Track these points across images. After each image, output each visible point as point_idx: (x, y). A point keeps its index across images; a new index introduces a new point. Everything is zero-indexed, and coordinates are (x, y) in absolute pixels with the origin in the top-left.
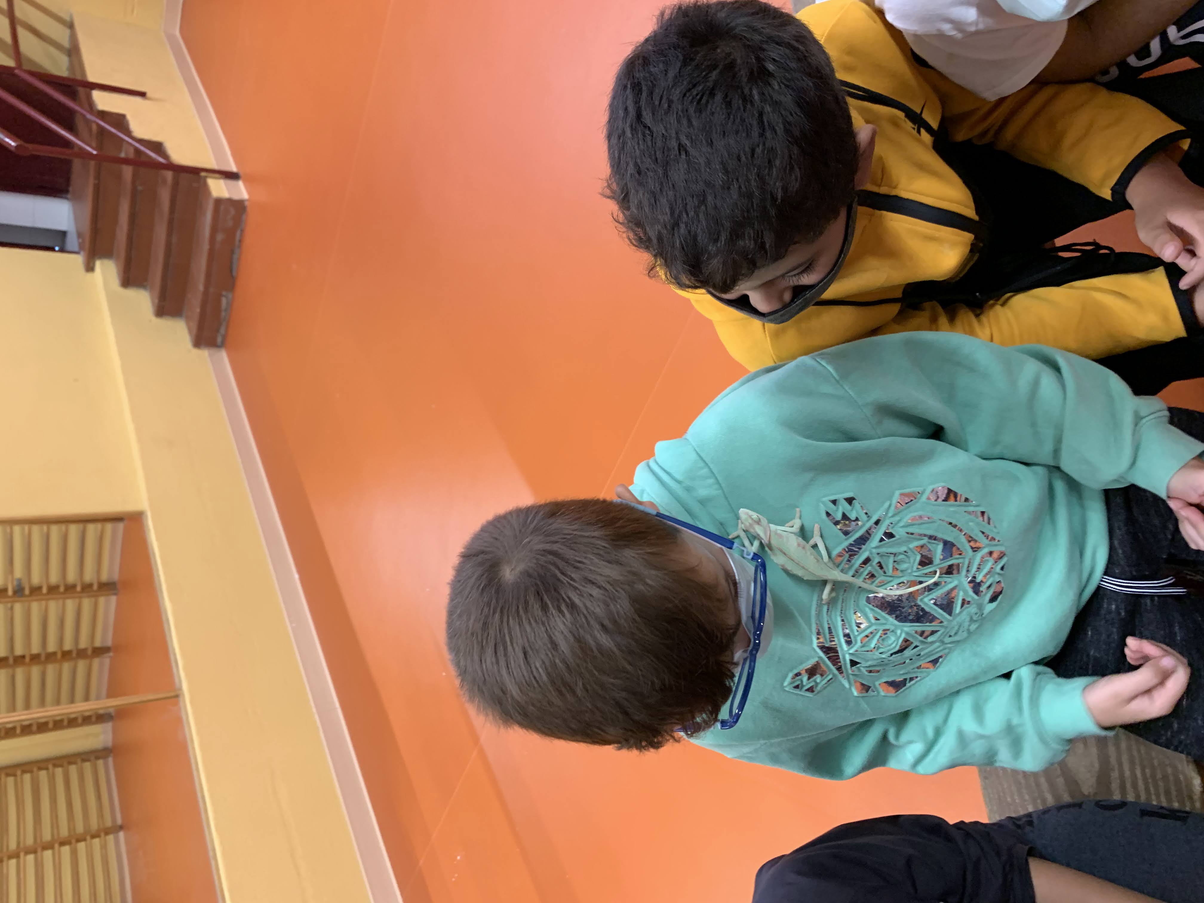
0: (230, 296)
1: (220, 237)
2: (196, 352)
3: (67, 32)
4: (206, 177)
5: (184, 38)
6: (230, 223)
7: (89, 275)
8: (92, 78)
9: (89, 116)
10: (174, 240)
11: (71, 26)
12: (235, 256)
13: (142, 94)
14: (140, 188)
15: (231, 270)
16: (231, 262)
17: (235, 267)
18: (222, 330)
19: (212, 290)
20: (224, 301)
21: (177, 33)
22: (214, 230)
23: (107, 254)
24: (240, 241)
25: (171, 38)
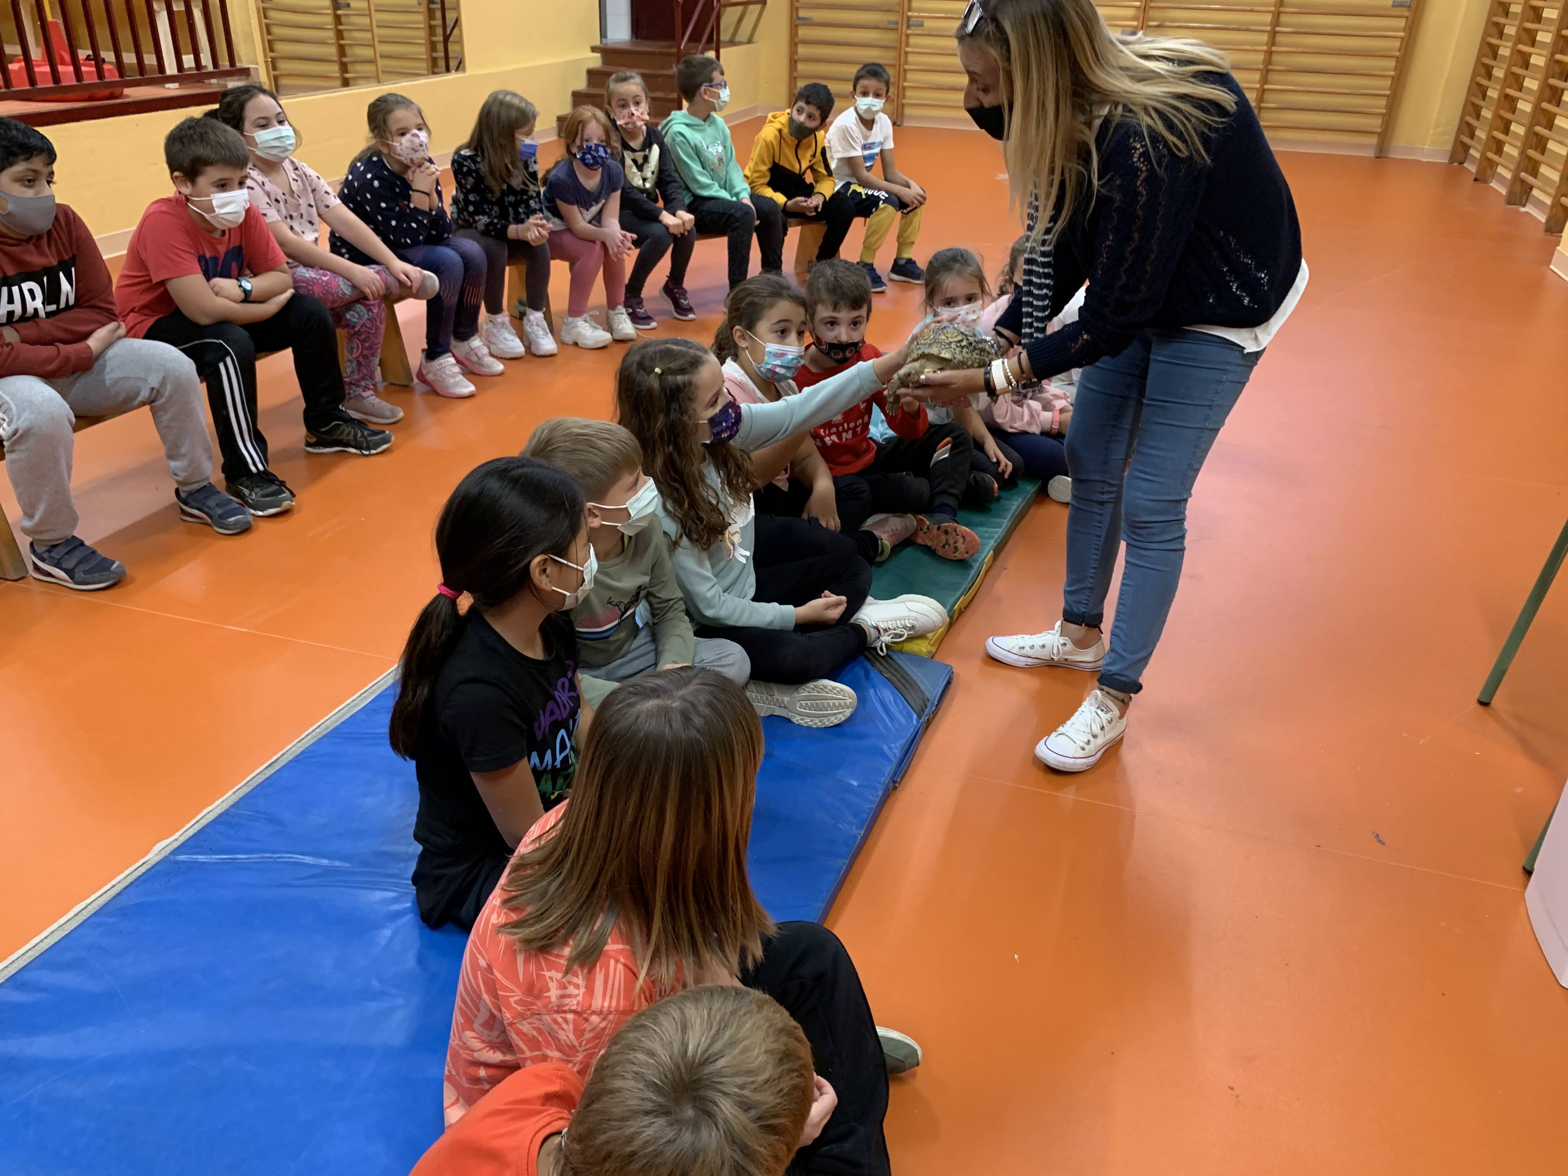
7: (589, 49)
8: (722, 51)
9: (700, 47)
23: (605, 61)
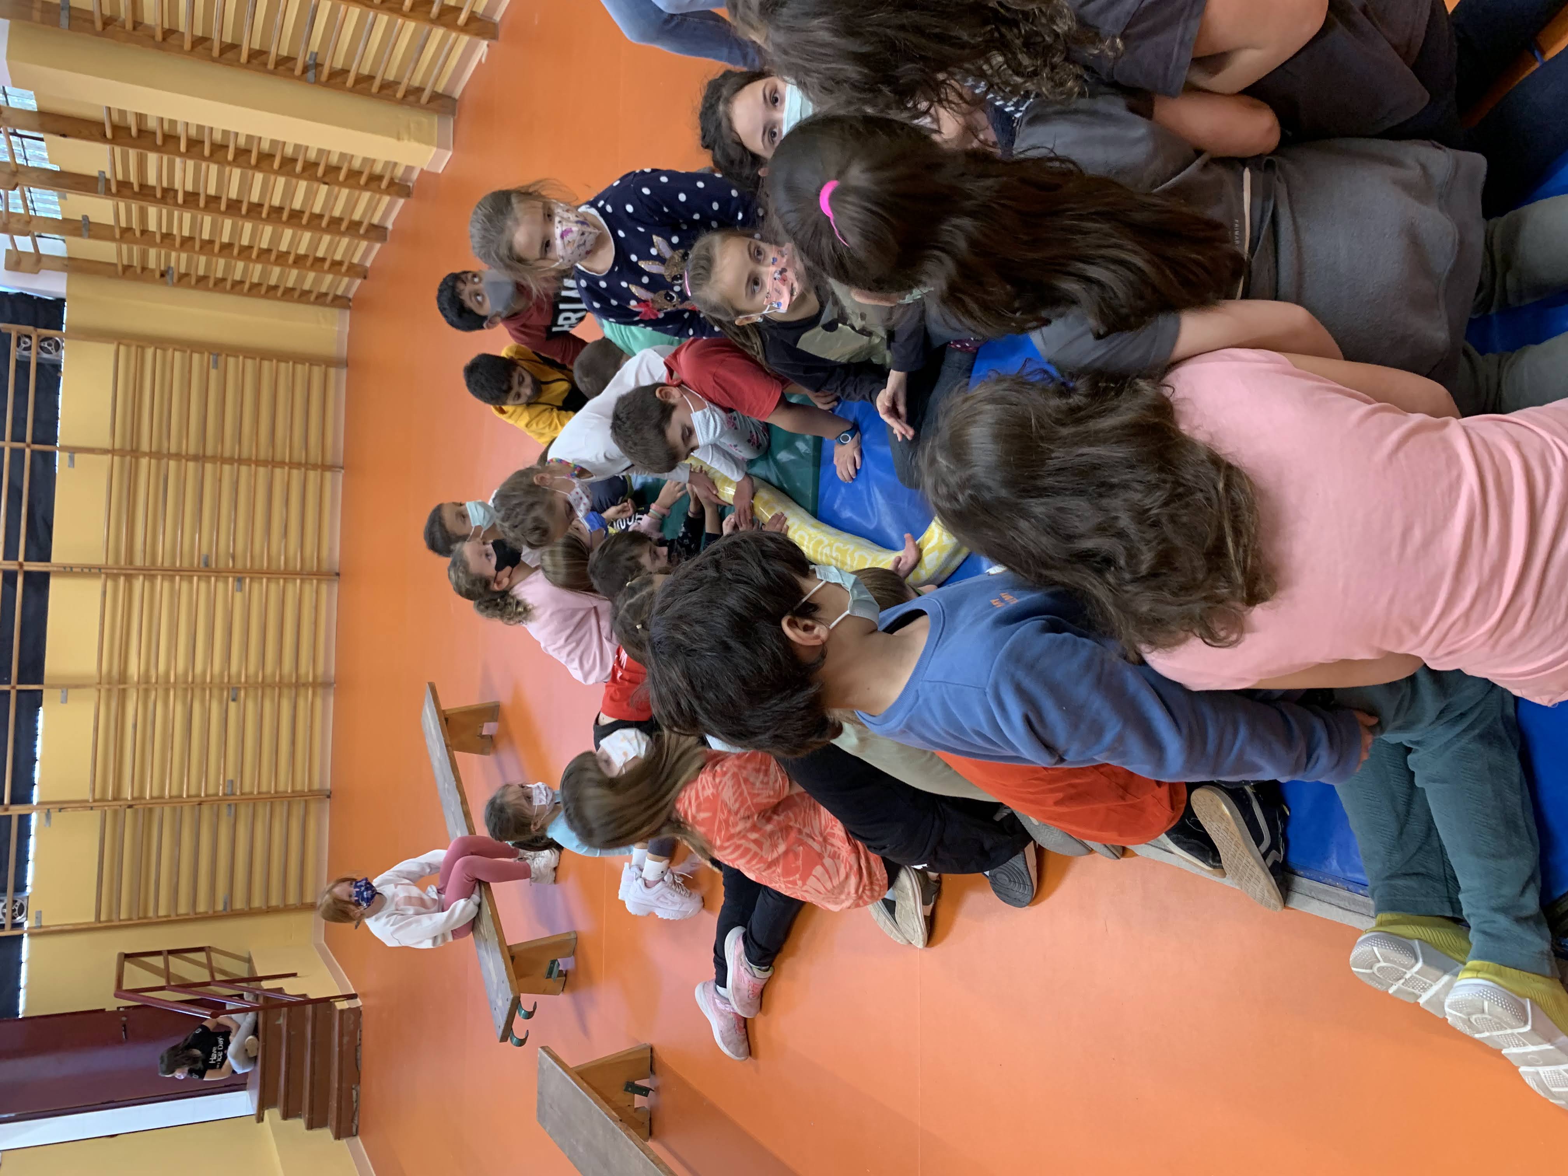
0: (358, 1087)
1: (346, 1040)
2: (338, 1142)
3: (247, 965)
4: (334, 1001)
5: (328, 945)
6: (352, 1027)
7: (260, 1124)
10: (317, 1060)
11: (249, 960)
12: (358, 1054)
13: (294, 975)
14: (293, 1033)
15: (357, 1066)
16: (356, 1060)
17: (359, 1061)
18: (356, 1122)
19: (344, 1085)
20: (354, 1093)
21: (323, 942)
22: (341, 1036)
24: (360, 1040)
25: (318, 947)
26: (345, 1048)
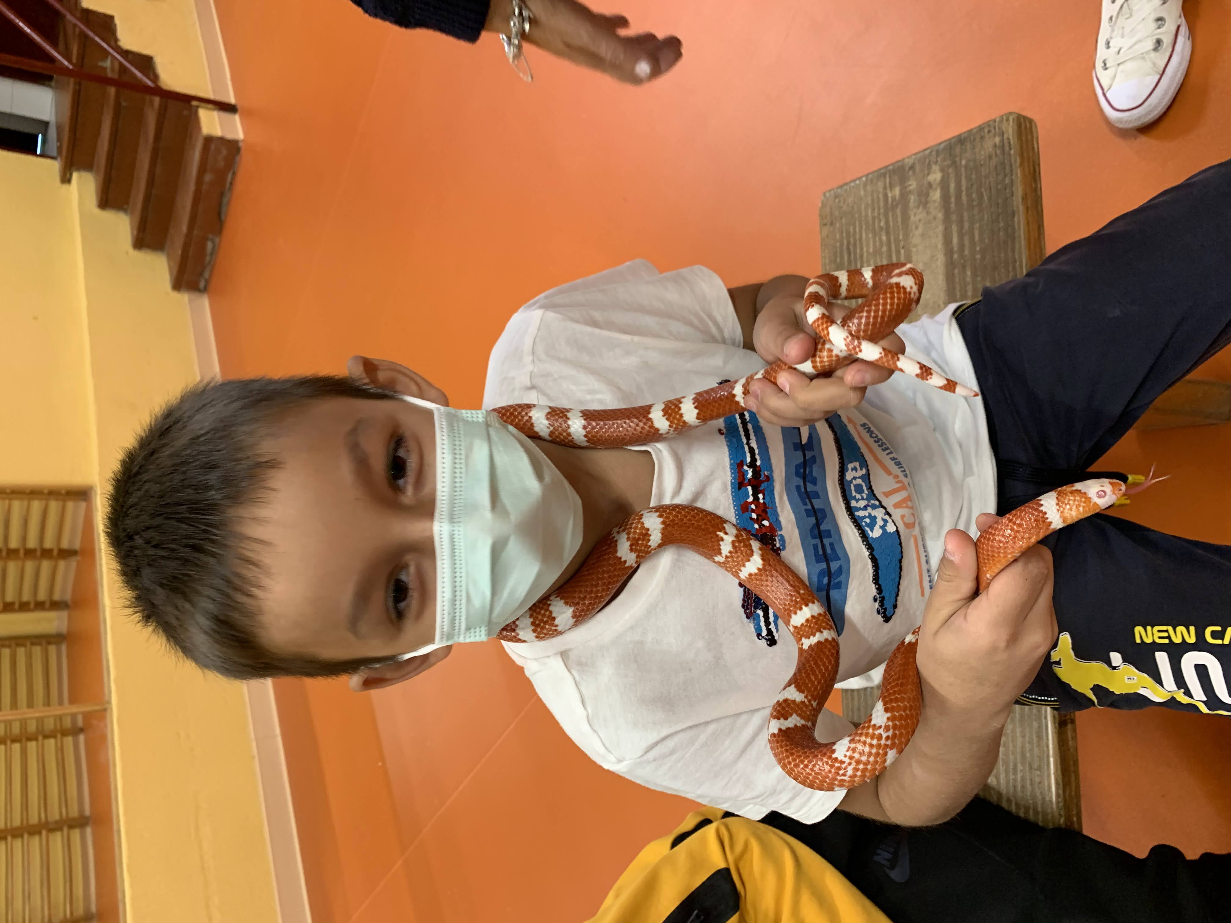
0: (217, 240)
1: (208, 177)
2: (175, 294)
4: (198, 107)
6: (221, 164)
7: (64, 188)
9: (73, 19)
10: (158, 170)
12: (225, 200)
14: (124, 104)
15: (219, 213)
16: (220, 205)
17: (224, 209)
18: (206, 275)
19: (196, 232)
20: (209, 245)
22: (203, 168)
23: (86, 167)
24: (231, 184)
26: (204, 187)
